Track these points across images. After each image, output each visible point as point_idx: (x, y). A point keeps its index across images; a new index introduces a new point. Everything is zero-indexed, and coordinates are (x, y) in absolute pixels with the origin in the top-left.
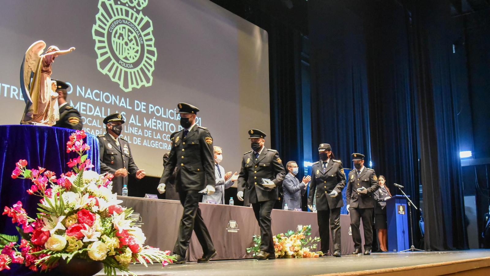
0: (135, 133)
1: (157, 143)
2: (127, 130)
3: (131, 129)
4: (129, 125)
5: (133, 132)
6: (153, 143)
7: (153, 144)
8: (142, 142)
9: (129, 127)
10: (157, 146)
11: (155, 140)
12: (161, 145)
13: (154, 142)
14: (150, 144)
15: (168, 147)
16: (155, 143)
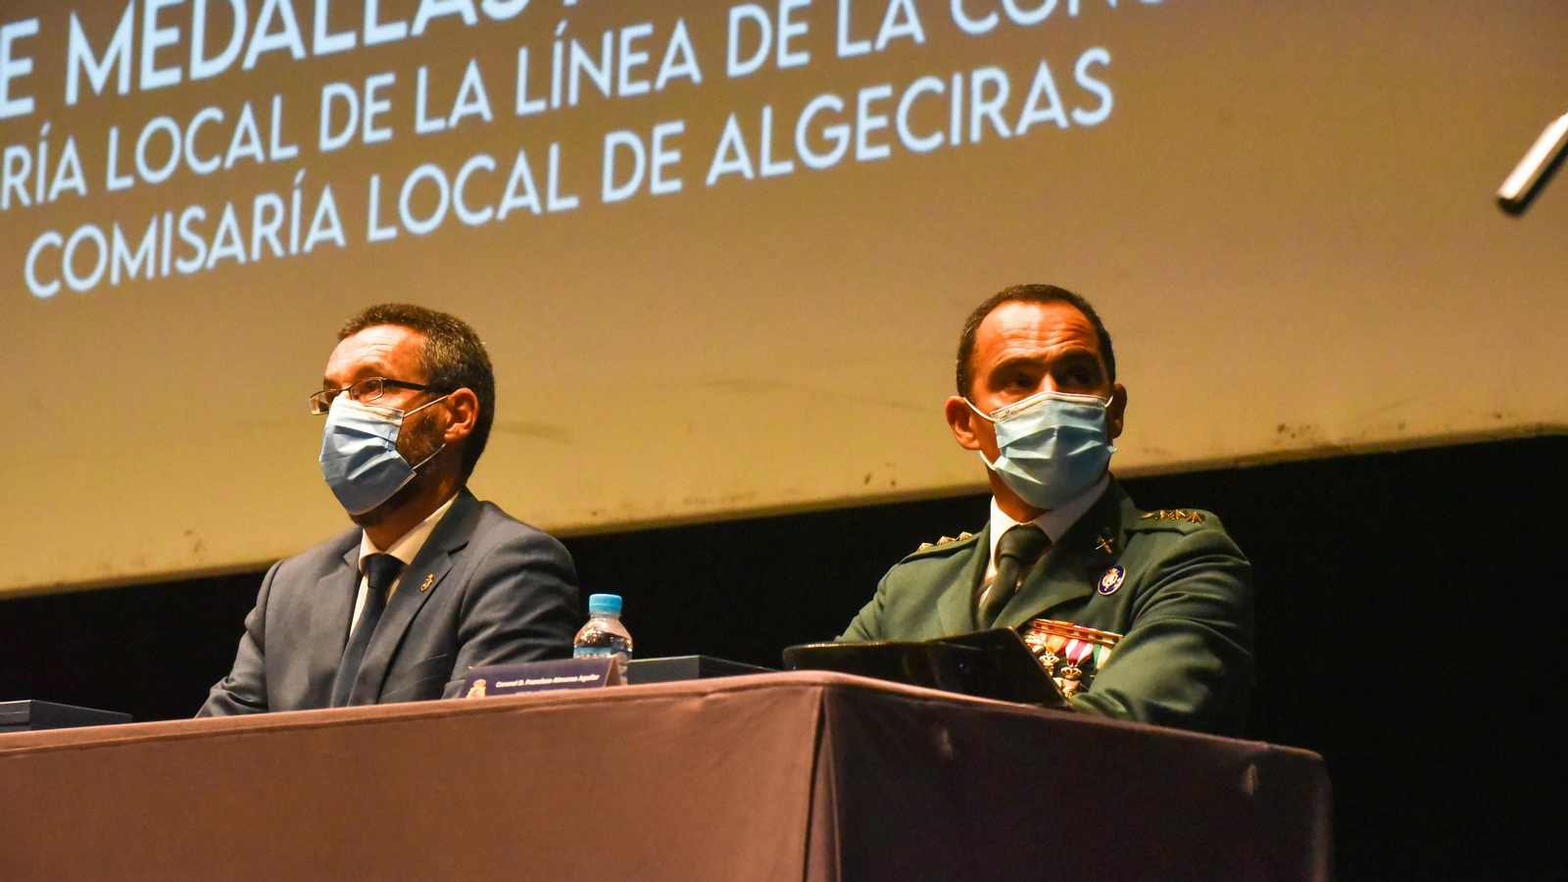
0: (626, 89)
1: (876, 108)
2: (539, 87)
3: (579, 55)
4: (561, 27)
5: (603, 80)
6: (826, 117)
7: (830, 133)
8: (697, 148)
9: (558, 48)
10: (875, 138)
11: (848, 77)
12: (931, 114)
13: (835, 102)
14: (784, 148)
15: (1012, 113)
16: (849, 116)
